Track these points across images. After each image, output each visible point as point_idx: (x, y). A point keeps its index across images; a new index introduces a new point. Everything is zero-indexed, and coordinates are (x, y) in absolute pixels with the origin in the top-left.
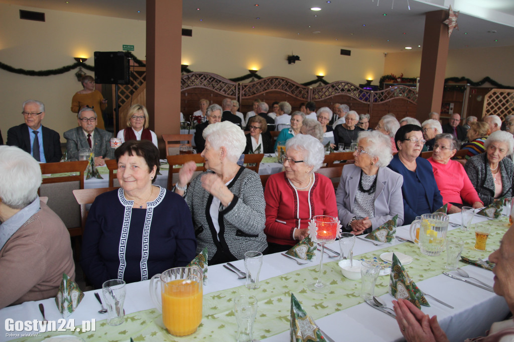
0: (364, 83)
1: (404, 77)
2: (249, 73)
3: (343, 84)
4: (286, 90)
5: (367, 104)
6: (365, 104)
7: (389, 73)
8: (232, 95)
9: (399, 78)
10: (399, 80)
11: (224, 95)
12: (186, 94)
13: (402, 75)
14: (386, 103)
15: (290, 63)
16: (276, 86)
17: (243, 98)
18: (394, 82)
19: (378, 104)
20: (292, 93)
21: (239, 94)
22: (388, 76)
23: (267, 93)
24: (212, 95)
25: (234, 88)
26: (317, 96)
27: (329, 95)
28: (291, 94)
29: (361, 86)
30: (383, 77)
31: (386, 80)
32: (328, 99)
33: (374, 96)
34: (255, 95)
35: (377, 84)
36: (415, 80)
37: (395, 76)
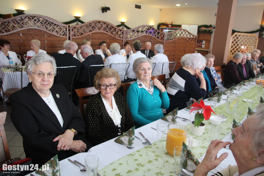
1: (173, 24)
2: (74, 18)
4: (107, 31)
7: (163, 21)
8: (63, 35)
9: (170, 24)
10: (170, 26)
11: (57, 35)
12: (21, 35)
13: (172, 23)
14: (173, 41)
15: (103, 12)
16: (99, 29)
17: (73, 37)
18: (167, 27)
19: (169, 42)
21: (69, 34)
22: (162, 23)
23: (92, 33)
24: (46, 35)
25: (65, 29)
26: (129, 36)
27: (138, 35)
28: (111, 35)
30: (159, 24)
31: (161, 26)
34: (83, 35)
36: (180, 26)
37: (167, 23)
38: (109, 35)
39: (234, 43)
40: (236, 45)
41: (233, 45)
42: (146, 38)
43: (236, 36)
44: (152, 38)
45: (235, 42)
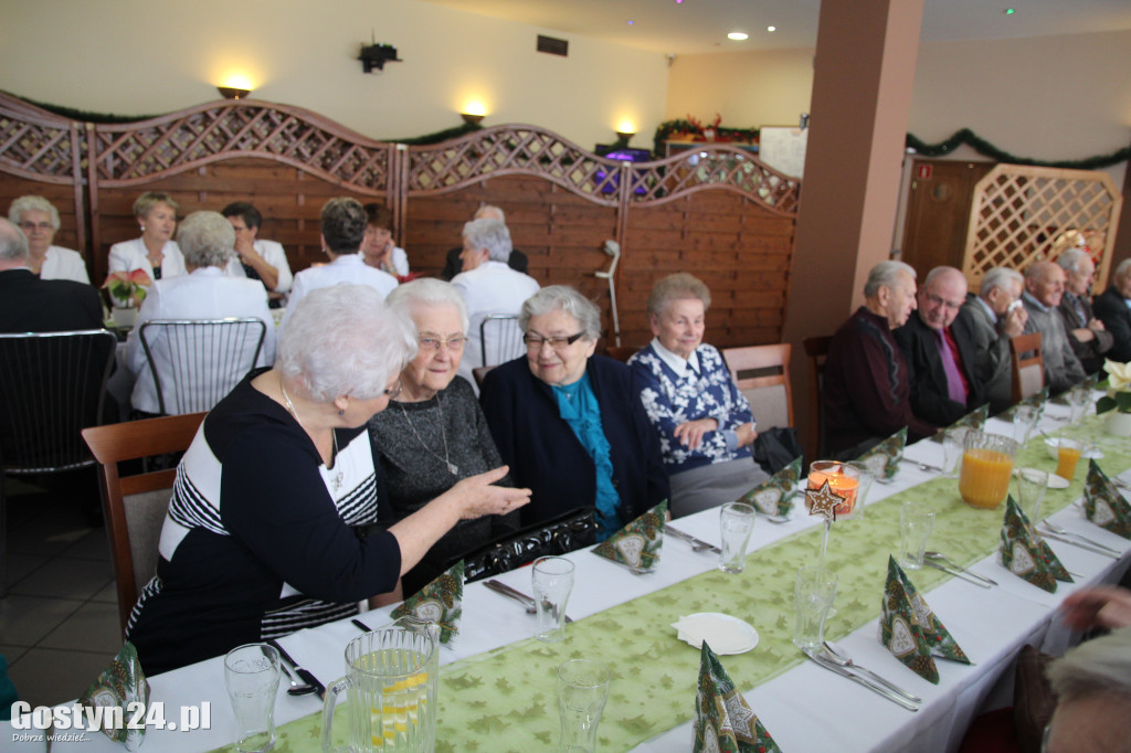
0: (611, 140)
1: (724, 125)
3: (523, 135)
4: (297, 155)
5: (609, 208)
6: (601, 206)
7: (680, 113)
8: (55, 172)
9: (709, 128)
10: (709, 134)
13: (719, 121)
14: (673, 203)
15: (368, 68)
18: (695, 140)
19: (648, 209)
20: (326, 167)
22: (677, 122)
26: (425, 179)
27: (473, 176)
28: (318, 172)
29: (602, 150)
30: (663, 125)
31: (672, 134)
32: (469, 187)
33: (634, 180)
35: (648, 144)
36: (752, 136)
37: (697, 121)
38: (306, 173)
39: (991, 218)
40: (1004, 225)
41: (986, 224)
42: (521, 187)
43: (1002, 179)
44: (555, 189)
45: (996, 213)
